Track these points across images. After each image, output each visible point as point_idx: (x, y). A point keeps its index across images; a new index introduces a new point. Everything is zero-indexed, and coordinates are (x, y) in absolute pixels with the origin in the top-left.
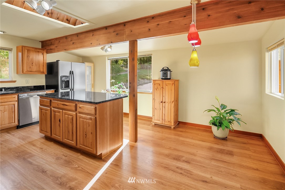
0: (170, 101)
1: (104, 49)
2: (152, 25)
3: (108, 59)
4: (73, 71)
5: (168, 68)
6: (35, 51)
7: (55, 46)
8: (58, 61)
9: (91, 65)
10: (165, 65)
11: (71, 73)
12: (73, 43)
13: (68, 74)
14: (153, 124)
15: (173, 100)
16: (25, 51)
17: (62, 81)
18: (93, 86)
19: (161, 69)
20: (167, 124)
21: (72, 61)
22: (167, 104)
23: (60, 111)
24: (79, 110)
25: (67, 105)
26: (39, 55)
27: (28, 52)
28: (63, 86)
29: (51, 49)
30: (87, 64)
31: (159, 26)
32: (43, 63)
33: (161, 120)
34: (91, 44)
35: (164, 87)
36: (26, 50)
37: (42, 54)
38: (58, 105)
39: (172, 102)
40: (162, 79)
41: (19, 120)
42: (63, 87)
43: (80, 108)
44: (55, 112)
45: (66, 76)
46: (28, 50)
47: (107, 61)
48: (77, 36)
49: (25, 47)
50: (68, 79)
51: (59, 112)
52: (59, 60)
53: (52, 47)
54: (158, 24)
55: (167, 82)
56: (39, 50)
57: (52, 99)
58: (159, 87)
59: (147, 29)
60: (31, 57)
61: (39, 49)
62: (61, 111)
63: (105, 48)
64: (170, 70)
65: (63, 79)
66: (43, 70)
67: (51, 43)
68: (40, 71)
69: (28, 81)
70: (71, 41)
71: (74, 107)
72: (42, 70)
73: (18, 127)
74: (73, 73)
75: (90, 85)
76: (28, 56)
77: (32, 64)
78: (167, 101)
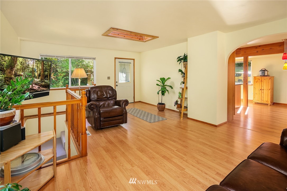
0: (267, 89)
2: (259, 49)
5: (265, 69)
10: (263, 67)
14: (254, 103)
15: (270, 88)
19: (260, 69)
20: (265, 102)
22: (265, 91)
31: (264, 50)
33: (260, 100)
35: (263, 81)
39: (269, 90)
40: (261, 76)
54: (263, 49)
55: (265, 78)
58: (259, 81)
59: (256, 51)
64: (267, 71)
78: (265, 88)
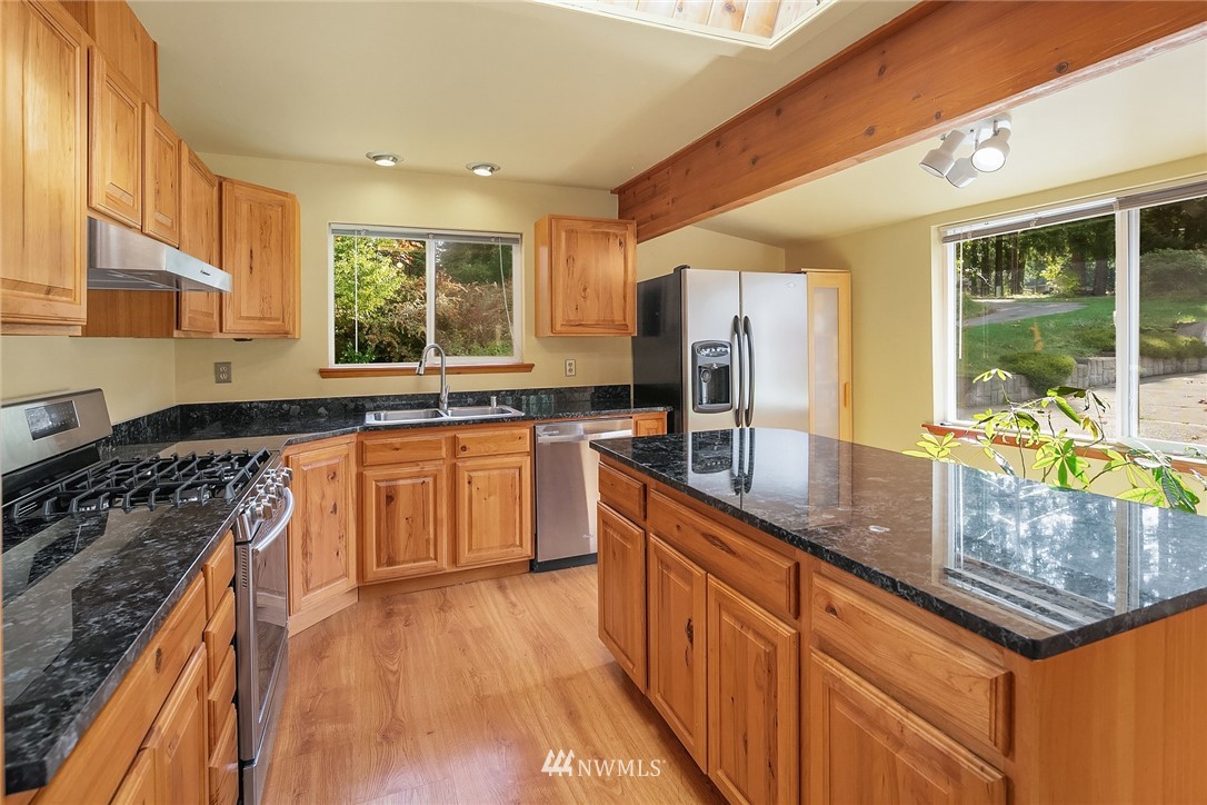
1: (951, 159)
3: (946, 239)
4: (746, 317)
6: (594, 233)
7: (669, 199)
8: (680, 270)
9: (837, 279)
11: (741, 326)
12: (754, 161)
13: (723, 334)
16: (559, 236)
17: (699, 370)
18: (849, 394)
21: (744, 266)
23: (691, 573)
24: (816, 619)
25: (730, 551)
26: (607, 249)
27: (568, 239)
28: (705, 395)
29: (653, 218)
30: (815, 275)
32: (625, 283)
34: (871, 131)
36: (563, 235)
37: (620, 244)
38: (678, 526)
41: (536, 535)
42: (704, 401)
43: (831, 610)
44: (664, 563)
45: (715, 345)
46: (570, 232)
47: (935, 249)
48: (779, 112)
49: (559, 218)
50: (724, 361)
51: (687, 576)
52: (685, 267)
53: (659, 205)
56: (608, 227)
57: (651, 482)
60: (579, 263)
61: (610, 223)
62: (698, 571)
63: (958, 153)
65: (705, 358)
66: (625, 320)
67: (655, 186)
68: (613, 321)
69: (573, 367)
70: (744, 150)
71: (784, 588)
72: (618, 317)
73: (534, 566)
74: (747, 330)
75: (834, 393)
76: (570, 259)
77: (585, 290)
